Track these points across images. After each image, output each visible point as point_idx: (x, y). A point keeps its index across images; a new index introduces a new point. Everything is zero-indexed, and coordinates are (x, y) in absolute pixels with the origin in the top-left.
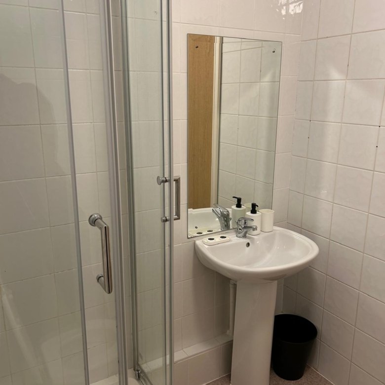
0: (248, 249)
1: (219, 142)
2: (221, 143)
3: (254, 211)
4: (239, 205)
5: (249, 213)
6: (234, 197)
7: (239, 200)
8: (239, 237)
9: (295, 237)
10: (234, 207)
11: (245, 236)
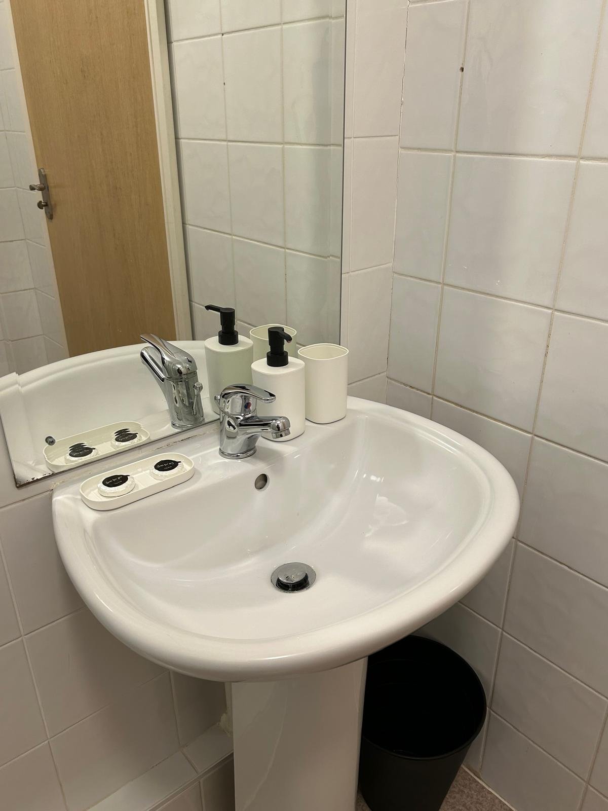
0: (261, 495)
1: (177, 138)
2: (182, 141)
3: (277, 358)
4: (228, 336)
5: (261, 366)
6: (208, 308)
7: (228, 317)
8: (230, 456)
9: (422, 434)
10: (213, 343)
11: (250, 450)
